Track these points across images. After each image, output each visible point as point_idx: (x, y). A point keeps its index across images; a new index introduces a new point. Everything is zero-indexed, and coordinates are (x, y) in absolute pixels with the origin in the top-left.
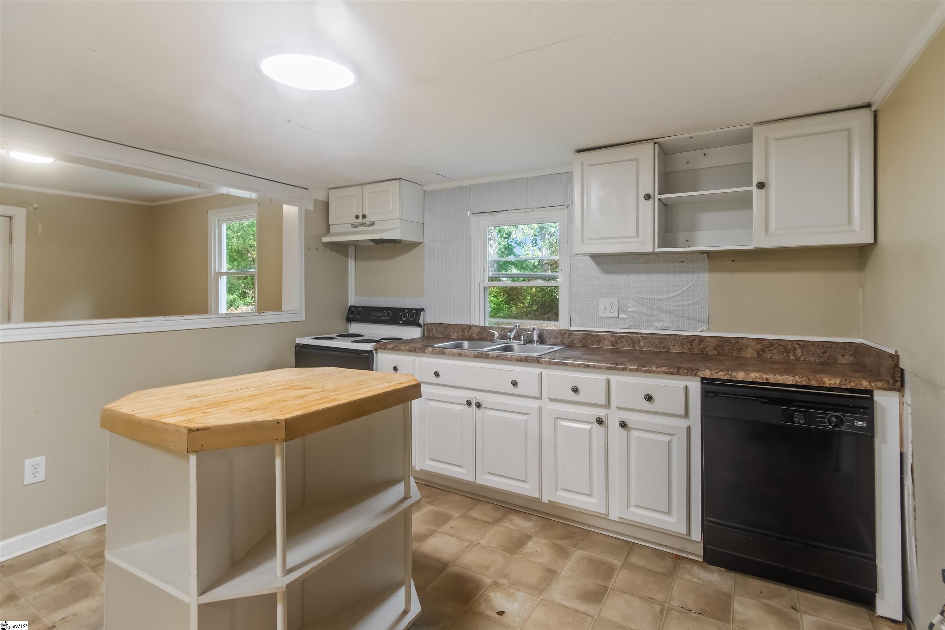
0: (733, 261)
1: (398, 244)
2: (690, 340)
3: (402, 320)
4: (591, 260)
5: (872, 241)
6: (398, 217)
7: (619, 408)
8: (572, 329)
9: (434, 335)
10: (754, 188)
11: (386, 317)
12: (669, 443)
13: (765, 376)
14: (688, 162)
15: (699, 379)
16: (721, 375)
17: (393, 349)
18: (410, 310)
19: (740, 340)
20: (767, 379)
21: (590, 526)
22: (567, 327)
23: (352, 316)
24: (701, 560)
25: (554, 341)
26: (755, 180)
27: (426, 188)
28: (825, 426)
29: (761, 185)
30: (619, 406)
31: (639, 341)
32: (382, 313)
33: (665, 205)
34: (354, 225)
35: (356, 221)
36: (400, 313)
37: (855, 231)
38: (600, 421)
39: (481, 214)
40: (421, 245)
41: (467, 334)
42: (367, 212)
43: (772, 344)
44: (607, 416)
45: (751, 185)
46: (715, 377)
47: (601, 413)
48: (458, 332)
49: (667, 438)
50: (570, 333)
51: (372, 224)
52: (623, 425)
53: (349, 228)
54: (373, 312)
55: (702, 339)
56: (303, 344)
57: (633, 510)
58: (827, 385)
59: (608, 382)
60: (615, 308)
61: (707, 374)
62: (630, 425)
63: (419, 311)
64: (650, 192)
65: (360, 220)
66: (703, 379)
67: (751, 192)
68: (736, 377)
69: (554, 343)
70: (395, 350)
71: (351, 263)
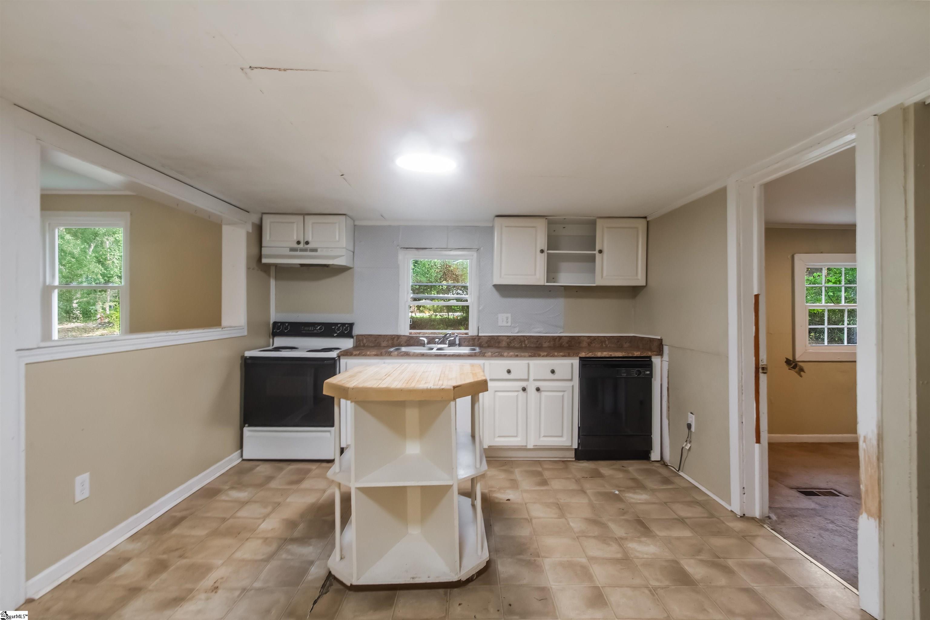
0: (577, 292)
1: (327, 268)
2: (554, 338)
3: (336, 333)
4: (493, 287)
5: (645, 285)
6: (344, 246)
7: (534, 380)
8: (480, 335)
9: (365, 344)
10: (596, 252)
11: (318, 331)
12: (563, 396)
13: (610, 353)
14: (554, 231)
15: (578, 358)
16: (590, 355)
17: (359, 355)
18: (343, 324)
19: (580, 338)
20: (611, 355)
21: (511, 458)
22: (475, 334)
23: (278, 331)
24: (574, 459)
25: (468, 344)
26: (598, 248)
27: (357, 223)
28: (634, 376)
29: (600, 252)
30: (536, 378)
31: (525, 341)
32: (313, 328)
33: (550, 257)
34: (292, 250)
35: (296, 246)
36: (333, 327)
37: (638, 279)
38: (524, 389)
39: (408, 249)
40: (351, 270)
41: (395, 342)
42: (310, 239)
43: (595, 338)
44: (527, 386)
45: (595, 250)
46: (587, 356)
47: (524, 384)
48: (388, 341)
49: (561, 394)
50: (478, 337)
51: (315, 250)
52: (538, 389)
53: (287, 252)
54: (303, 327)
55: (560, 337)
56: (250, 357)
57: (542, 439)
58: (635, 356)
59: (529, 364)
60: (510, 320)
61: (583, 355)
62: (541, 389)
63: (351, 325)
64: (543, 248)
65: (301, 246)
66: (580, 358)
67: (595, 254)
68: (597, 355)
69: (467, 345)
70: (361, 356)
71: (273, 282)
